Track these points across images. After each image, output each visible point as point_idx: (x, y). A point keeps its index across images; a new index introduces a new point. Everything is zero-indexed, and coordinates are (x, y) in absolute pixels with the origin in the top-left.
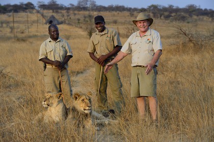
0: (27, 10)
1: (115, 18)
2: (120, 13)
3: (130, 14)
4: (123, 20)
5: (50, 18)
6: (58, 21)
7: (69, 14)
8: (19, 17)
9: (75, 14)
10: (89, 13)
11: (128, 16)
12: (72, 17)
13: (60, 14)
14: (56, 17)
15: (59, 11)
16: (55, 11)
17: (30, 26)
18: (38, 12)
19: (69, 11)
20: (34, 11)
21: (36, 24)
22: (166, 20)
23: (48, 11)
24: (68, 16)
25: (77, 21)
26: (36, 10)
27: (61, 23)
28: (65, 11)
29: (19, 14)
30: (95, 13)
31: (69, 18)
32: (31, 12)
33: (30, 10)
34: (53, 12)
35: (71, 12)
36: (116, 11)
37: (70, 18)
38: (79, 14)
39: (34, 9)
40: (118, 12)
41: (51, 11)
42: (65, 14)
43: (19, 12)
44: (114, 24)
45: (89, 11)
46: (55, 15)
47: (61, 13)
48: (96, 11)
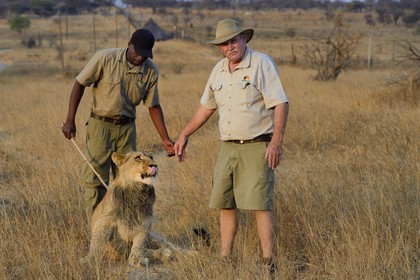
0: (98, 9)
1: (292, 25)
2: (303, 12)
3: (327, 14)
4: (309, 28)
5: (147, 24)
6: (163, 32)
7: (190, 16)
8: (79, 25)
9: (202, 17)
10: (235, 14)
11: (322, 18)
12: (196, 22)
13: (170, 17)
14: (159, 24)
15: (168, 9)
16: (158, 9)
17: (102, 43)
18: (121, 12)
19: (189, 10)
20: (113, 11)
21: (115, 40)
22: (408, 27)
23: (143, 10)
24: (187, 20)
25: (205, 33)
26: (117, 7)
27: (170, 36)
28: (180, 10)
29: (80, 16)
30: (247, 13)
31: (188, 24)
32: (105, 14)
33: (104, 8)
34: (154, 12)
35: (195, 11)
36: (294, 9)
37: (191, 26)
38: (211, 16)
39: (113, 5)
40: (298, 10)
41: (150, 10)
42: (181, 18)
43: (81, 14)
44: (289, 38)
45: (234, 8)
46: (157, 18)
47: (172, 14)
48: (249, 9)
